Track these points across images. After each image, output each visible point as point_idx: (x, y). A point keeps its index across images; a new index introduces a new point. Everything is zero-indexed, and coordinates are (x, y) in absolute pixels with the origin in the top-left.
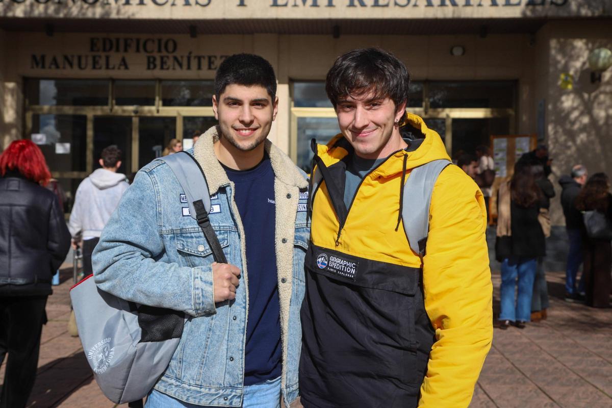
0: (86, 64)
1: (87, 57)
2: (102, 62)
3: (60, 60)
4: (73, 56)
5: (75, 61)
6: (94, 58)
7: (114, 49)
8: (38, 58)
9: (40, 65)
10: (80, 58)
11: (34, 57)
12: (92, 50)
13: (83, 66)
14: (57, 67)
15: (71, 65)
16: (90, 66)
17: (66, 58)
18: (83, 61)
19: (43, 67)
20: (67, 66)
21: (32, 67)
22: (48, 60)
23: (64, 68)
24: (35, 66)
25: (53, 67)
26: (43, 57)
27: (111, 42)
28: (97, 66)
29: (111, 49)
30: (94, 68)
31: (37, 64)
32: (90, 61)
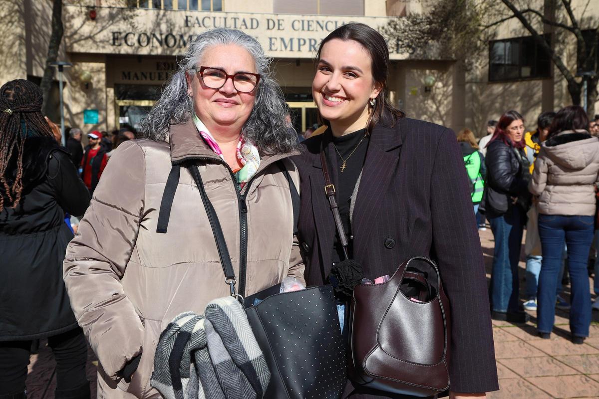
0: (155, 77)
1: (155, 73)
2: (164, 76)
3: (139, 75)
4: (147, 73)
5: (148, 75)
6: (159, 74)
7: (170, 69)
8: (126, 73)
9: (128, 78)
10: (151, 74)
11: (124, 73)
12: (158, 69)
13: (153, 78)
14: (138, 79)
15: (146, 78)
16: (157, 79)
17: (143, 74)
18: (153, 76)
19: (129, 79)
20: (144, 79)
21: (123, 79)
22: (132, 75)
23: (142, 79)
24: (124, 78)
25: (135, 79)
26: (129, 73)
27: (169, 65)
28: (161, 79)
29: (168, 69)
30: (159, 79)
31: (126, 77)
32: (157, 75)
